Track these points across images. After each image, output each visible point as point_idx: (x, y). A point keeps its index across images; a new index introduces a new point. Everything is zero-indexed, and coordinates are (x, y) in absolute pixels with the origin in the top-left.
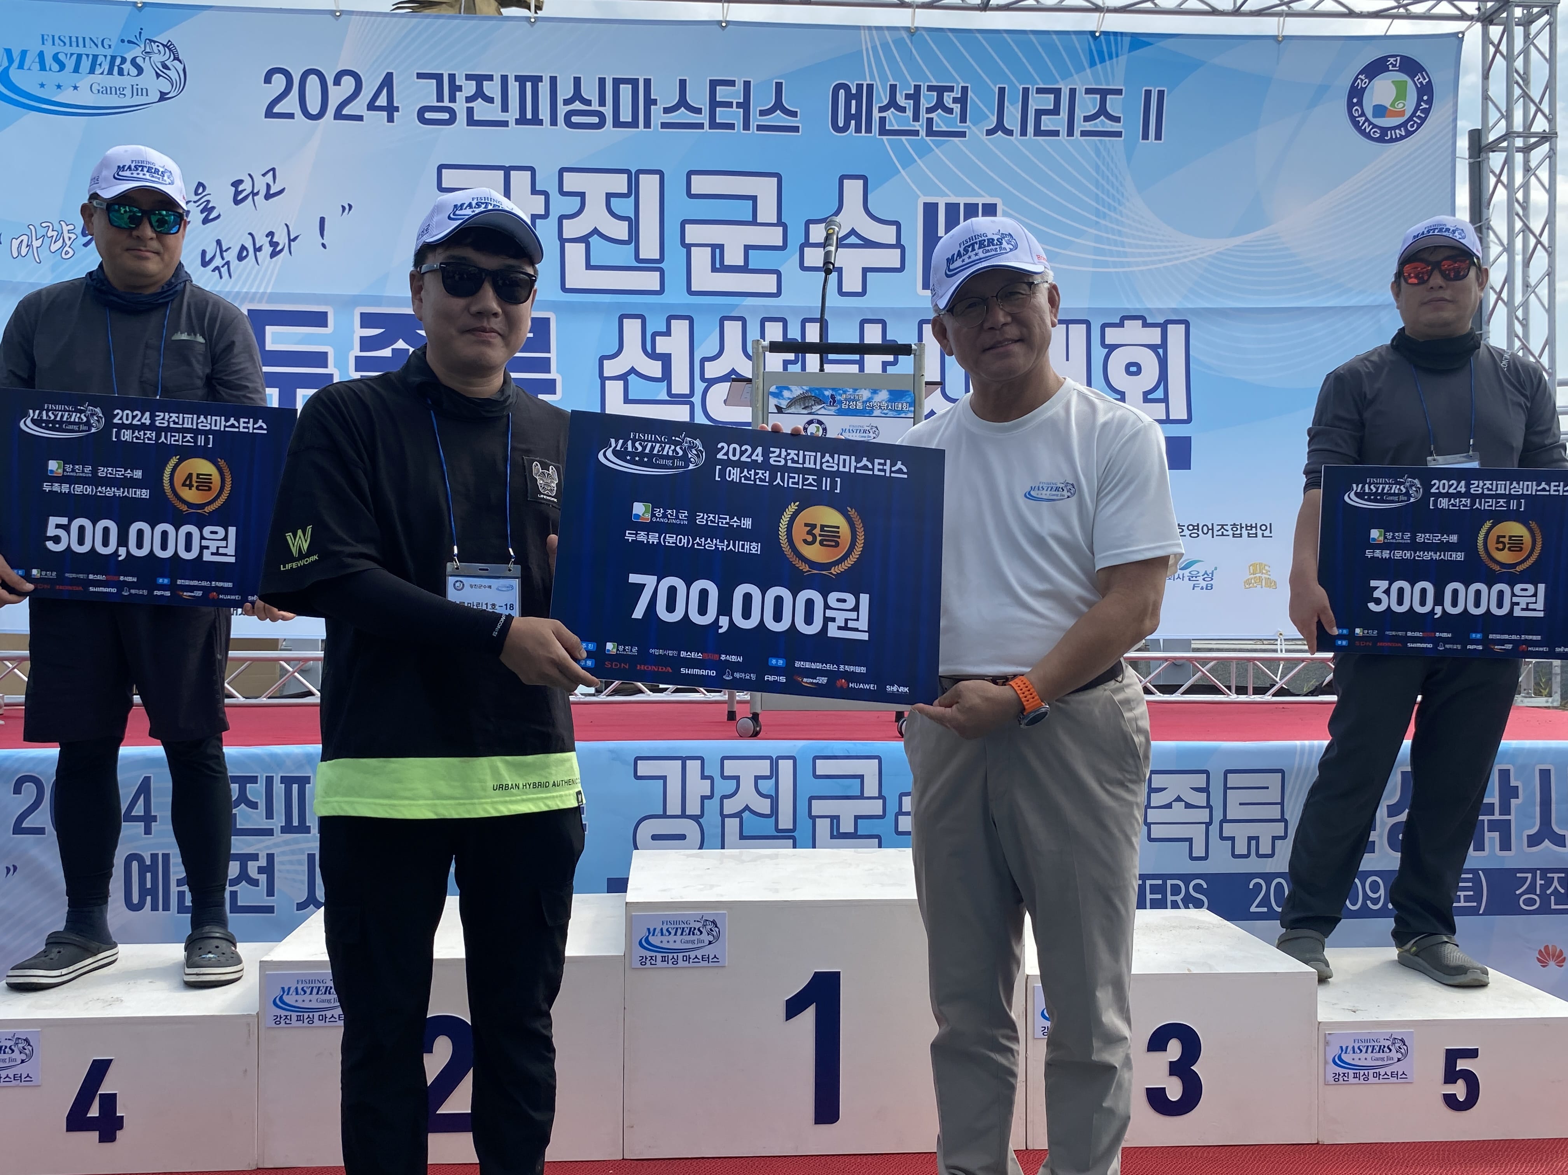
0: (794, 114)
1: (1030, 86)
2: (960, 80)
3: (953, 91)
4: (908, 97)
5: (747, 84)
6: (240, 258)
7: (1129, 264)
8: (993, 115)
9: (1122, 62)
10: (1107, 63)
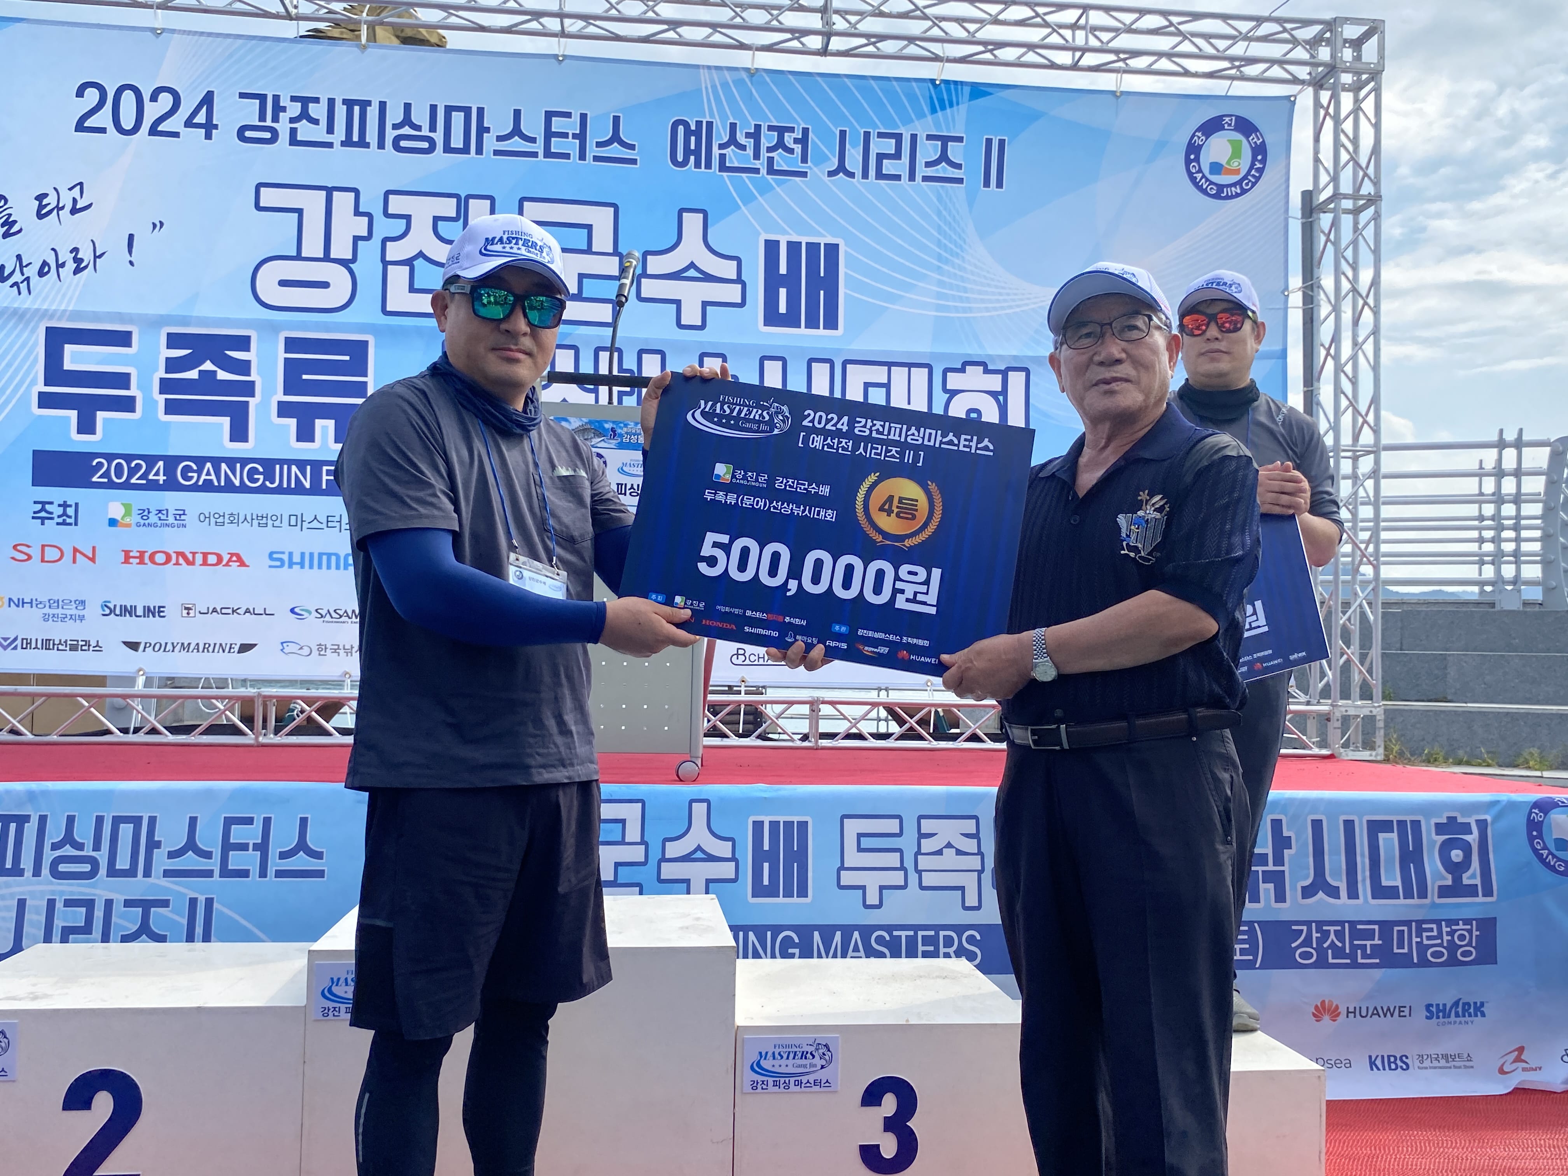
0: (632, 147)
1: (871, 131)
3: (794, 132)
4: (748, 135)
5: (584, 117)
6: (41, 274)
7: (970, 310)
8: (835, 157)
9: (962, 110)
10: (948, 110)
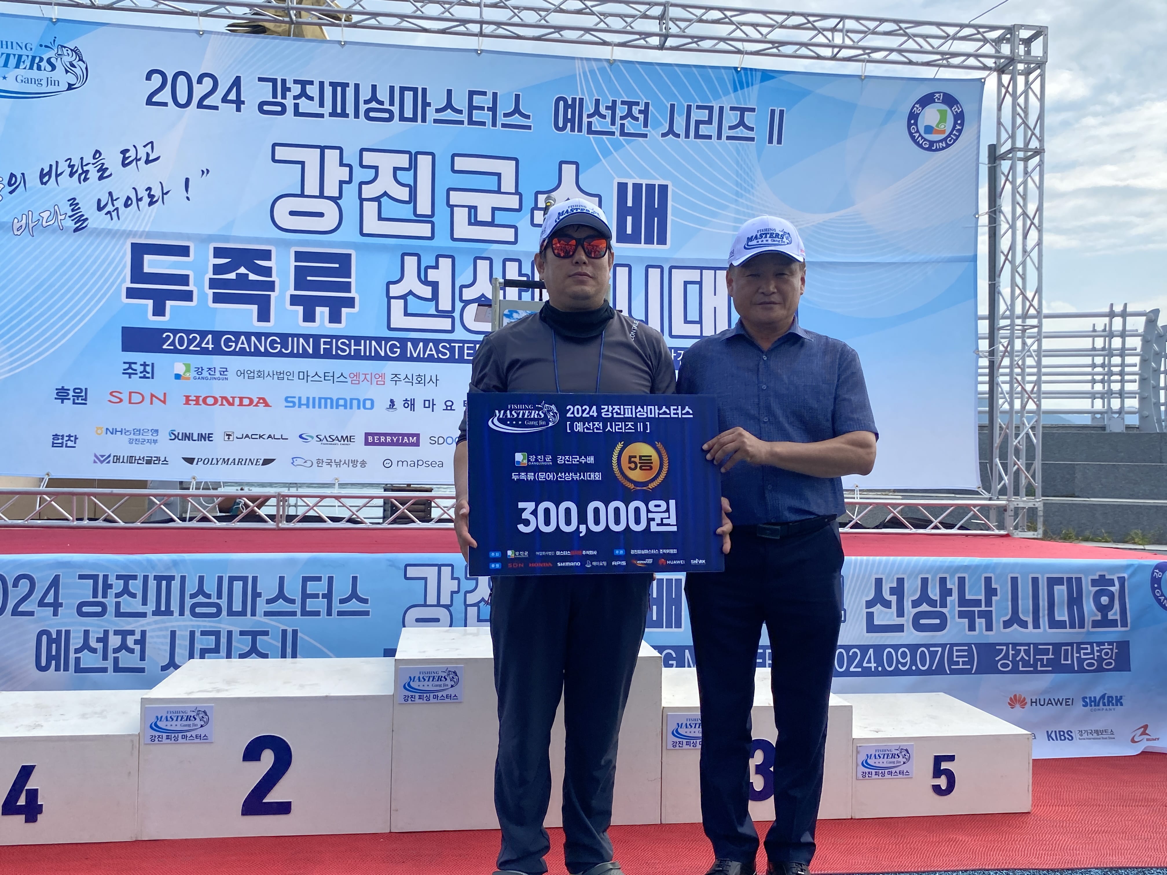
0: (528, 117)
1: (692, 104)
2: (643, 97)
3: (639, 106)
4: (607, 108)
5: (495, 95)
6: (126, 205)
8: (667, 123)
9: (756, 89)
10: (746, 89)
